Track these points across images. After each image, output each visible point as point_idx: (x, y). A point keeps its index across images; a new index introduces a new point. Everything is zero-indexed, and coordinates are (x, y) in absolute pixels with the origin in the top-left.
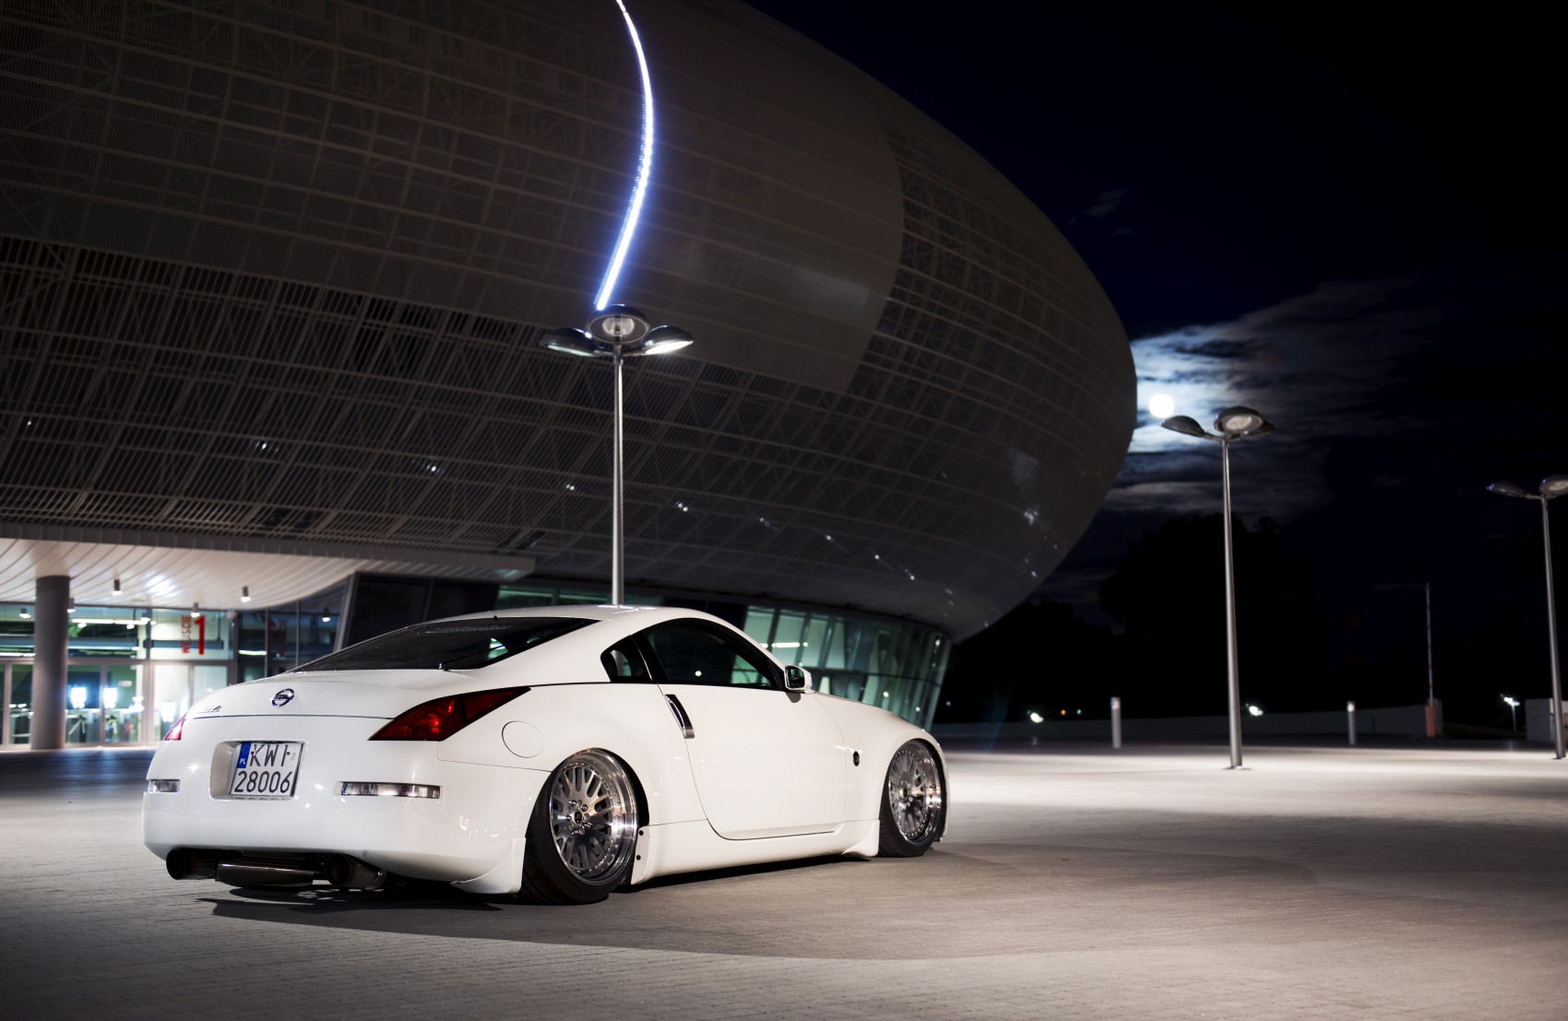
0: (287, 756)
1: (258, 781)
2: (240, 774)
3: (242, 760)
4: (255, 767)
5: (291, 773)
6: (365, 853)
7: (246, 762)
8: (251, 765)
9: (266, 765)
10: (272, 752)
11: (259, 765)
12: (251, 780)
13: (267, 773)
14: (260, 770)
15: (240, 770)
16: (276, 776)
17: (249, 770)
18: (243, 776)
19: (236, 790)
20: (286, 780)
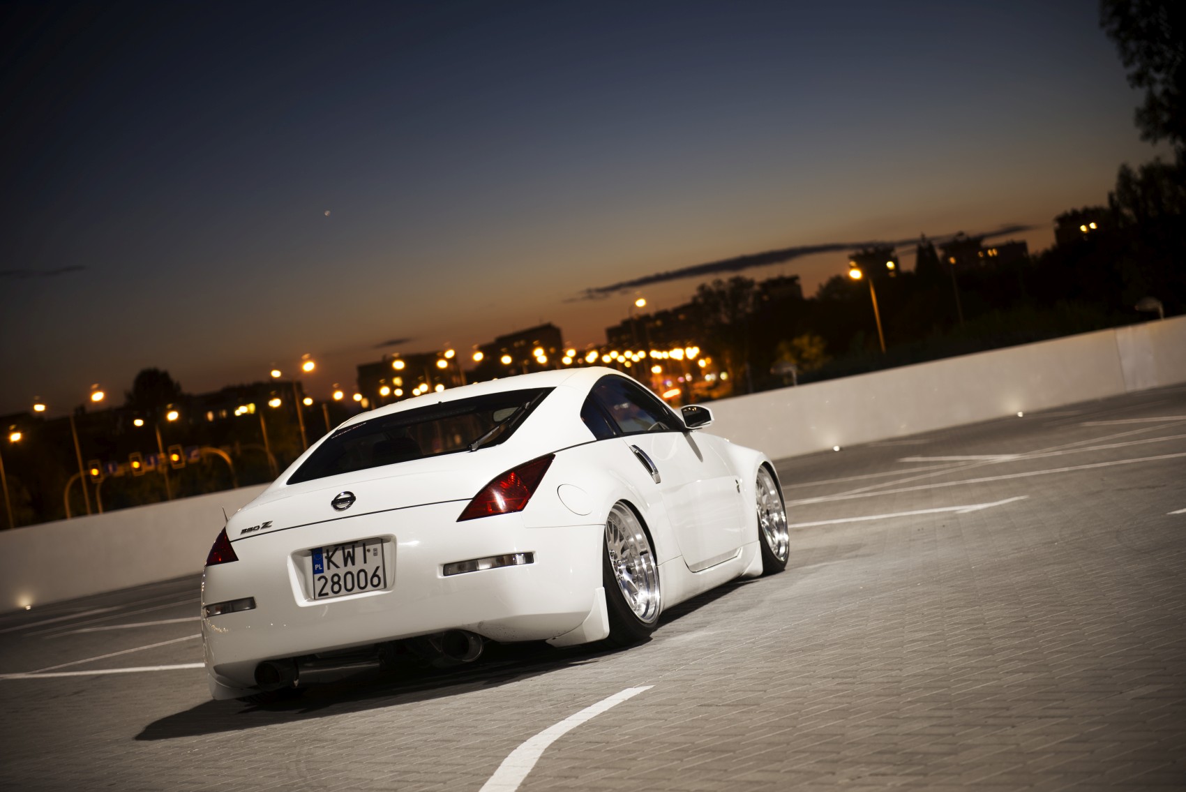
0: (367, 553)
1: (342, 583)
2: (319, 579)
3: (317, 566)
4: (333, 570)
5: (378, 568)
6: (481, 624)
7: (322, 566)
8: (329, 568)
9: (346, 565)
10: (349, 552)
11: (337, 567)
12: (334, 583)
13: (350, 573)
14: (342, 571)
15: (317, 576)
16: (362, 575)
17: (328, 574)
18: (323, 581)
19: (320, 595)
20: (375, 575)
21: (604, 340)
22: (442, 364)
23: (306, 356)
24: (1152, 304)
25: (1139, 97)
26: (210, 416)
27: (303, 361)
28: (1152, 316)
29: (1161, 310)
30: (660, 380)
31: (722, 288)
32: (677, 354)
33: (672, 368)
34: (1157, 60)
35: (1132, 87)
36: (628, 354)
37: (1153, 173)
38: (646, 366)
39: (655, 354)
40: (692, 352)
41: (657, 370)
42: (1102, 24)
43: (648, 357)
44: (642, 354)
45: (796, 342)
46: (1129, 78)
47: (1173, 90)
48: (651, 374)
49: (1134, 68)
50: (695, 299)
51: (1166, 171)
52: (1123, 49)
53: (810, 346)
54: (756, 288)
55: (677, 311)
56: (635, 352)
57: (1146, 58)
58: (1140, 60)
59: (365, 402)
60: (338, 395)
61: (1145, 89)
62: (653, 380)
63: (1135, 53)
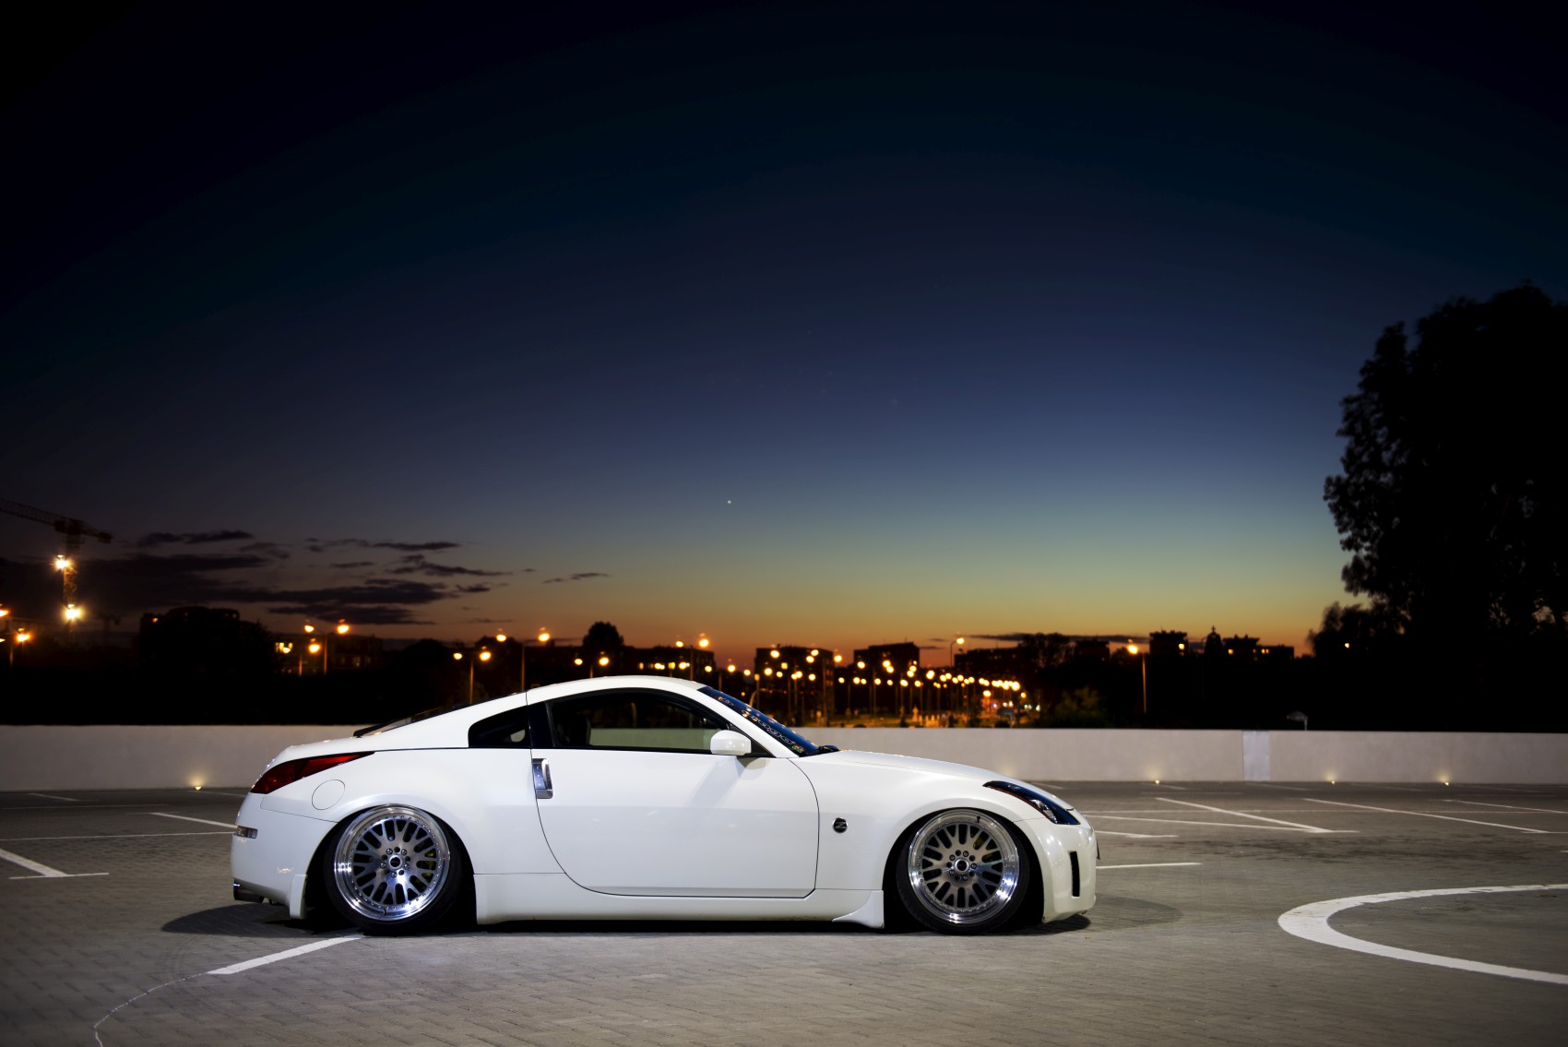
22: (810, 660)
23: (703, 635)
24: (1300, 717)
25: (1348, 557)
27: (700, 638)
28: (1298, 726)
29: (1306, 723)
30: (988, 702)
32: (1006, 685)
33: (999, 694)
34: (1365, 532)
35: (1344, 549)
36: (961, 678)
37: (1352, 614)
38: (977, 689)
39: (983, 682)
40: (1016, 686)
41: (987, 694)
42: (1326, 498)
43: (977, 682)
44: (971, 680)
45: (1077, 692)
46: (1341, 542)
47: (1376, 556)
48: (982, 696)
49: (1347, 535)
50: (1020, 645)
51: (1364, 615)
52: (1339, 518)
53: (1090, 698)
56: (966, 677)
57: (1356, 529)
58: (1351, 529)
59: (757, 677)
60: (732, 669)
61: (1353, 553)
62: (983, 701)
63: (1347, 524)
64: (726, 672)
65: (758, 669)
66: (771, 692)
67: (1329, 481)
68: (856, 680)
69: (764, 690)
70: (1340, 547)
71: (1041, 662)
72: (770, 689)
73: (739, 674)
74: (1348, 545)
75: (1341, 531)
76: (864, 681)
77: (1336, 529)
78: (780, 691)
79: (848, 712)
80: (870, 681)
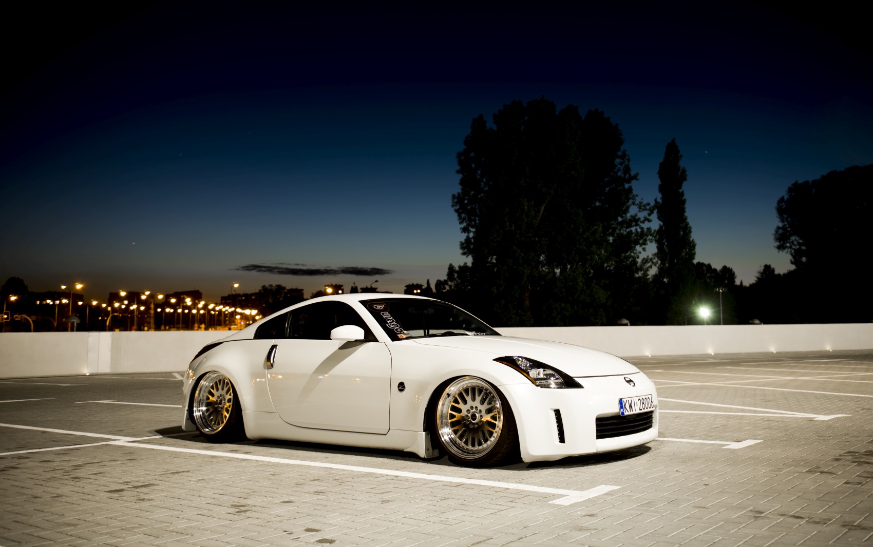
21: (219, 301)
22: (144, 297)
25: (463, 237)
26: (38, 302)
30: (239, 321)
31: (272, 288)
32: (247, 312)
34: (472, 223)
35: (462, 232)
36: (227, 308)
38: (234, 314)
39: (239, 310)
40: (254, 312)
41: (238, 317)
42: (453, 206)
43: (235, 311)
44: (233, 309)
46: (461, 228)
47: (477, 236)
48: (236, 318)
49: (464, 225)
50: (260, 291)
52: (459, 216)
54: (286, 290)
55: (252, 295)
56: (230, 308)
57: (468, 222)
58: (466, 222)
59: (109, 309)
60: (95, 303)
61: (467, 234)
62: (236, 320)
63: (464, 219)
64: (91, 306)
65: (110, 304)
66: (121, 315)
67: (454, 196)
68: (168, 310)
69: (116, 314)
70: (460, 231)
71: (270, 300)
72: (120, 314)
73: (98, 306)
74: (465, 230)
75: (460, 223)
76: (172, 311)
77: (458, 222)
78: (126, 315)
79: (163, 327)
80: (175, 310)
